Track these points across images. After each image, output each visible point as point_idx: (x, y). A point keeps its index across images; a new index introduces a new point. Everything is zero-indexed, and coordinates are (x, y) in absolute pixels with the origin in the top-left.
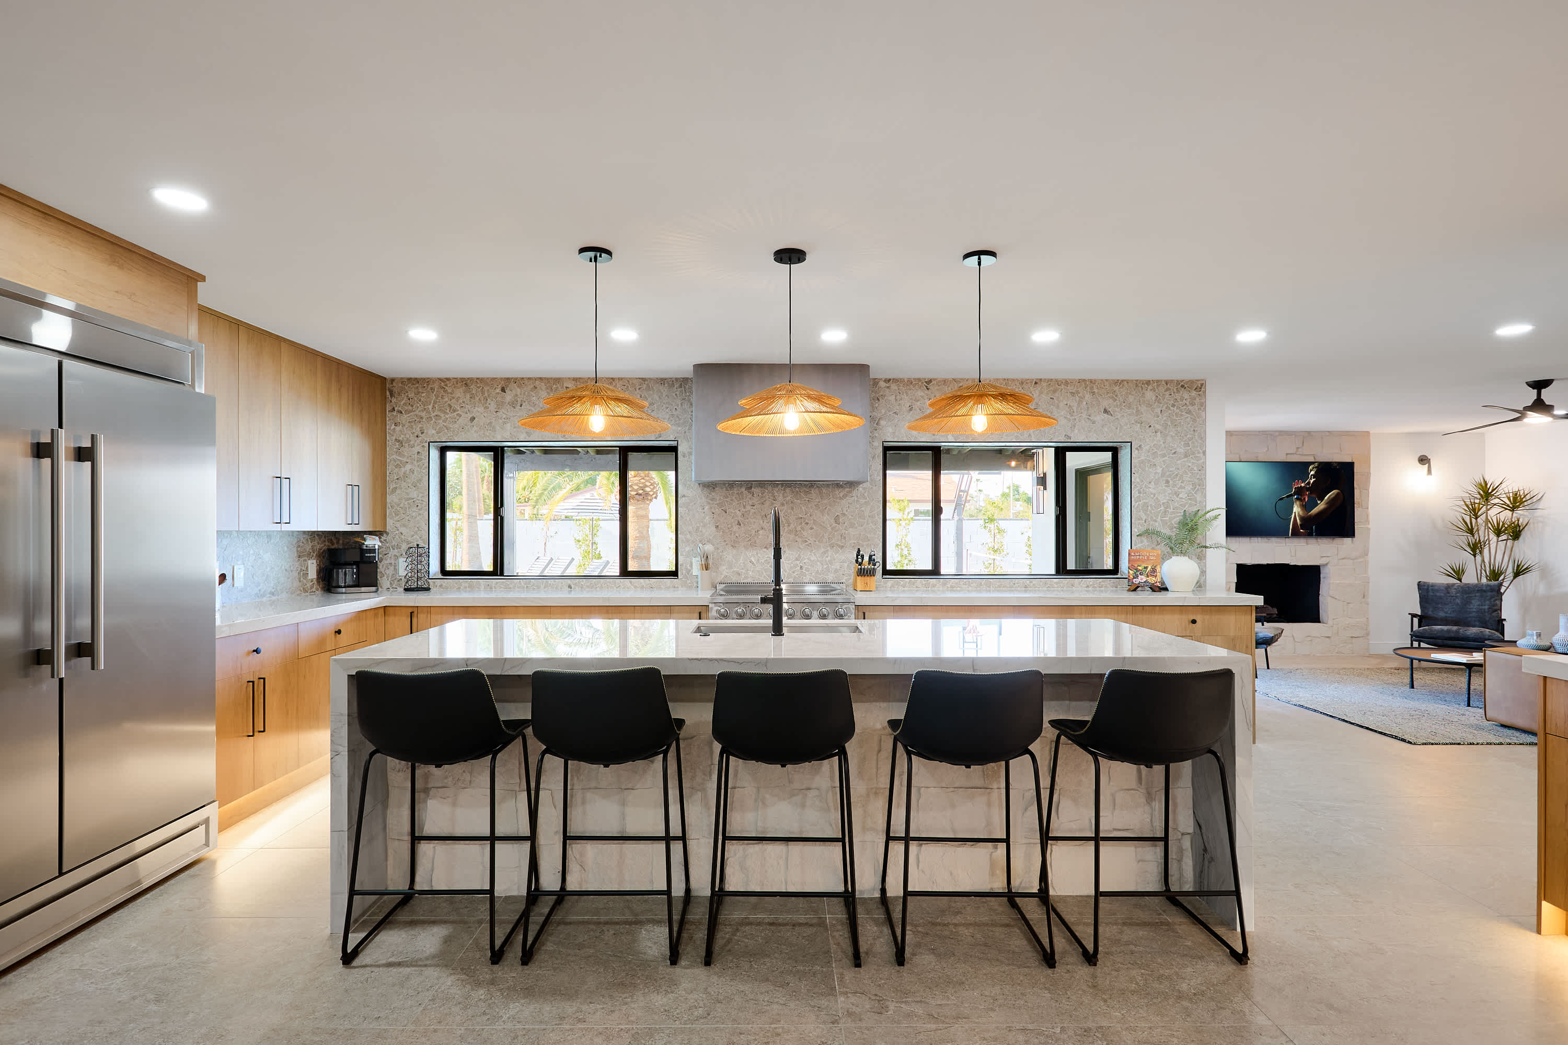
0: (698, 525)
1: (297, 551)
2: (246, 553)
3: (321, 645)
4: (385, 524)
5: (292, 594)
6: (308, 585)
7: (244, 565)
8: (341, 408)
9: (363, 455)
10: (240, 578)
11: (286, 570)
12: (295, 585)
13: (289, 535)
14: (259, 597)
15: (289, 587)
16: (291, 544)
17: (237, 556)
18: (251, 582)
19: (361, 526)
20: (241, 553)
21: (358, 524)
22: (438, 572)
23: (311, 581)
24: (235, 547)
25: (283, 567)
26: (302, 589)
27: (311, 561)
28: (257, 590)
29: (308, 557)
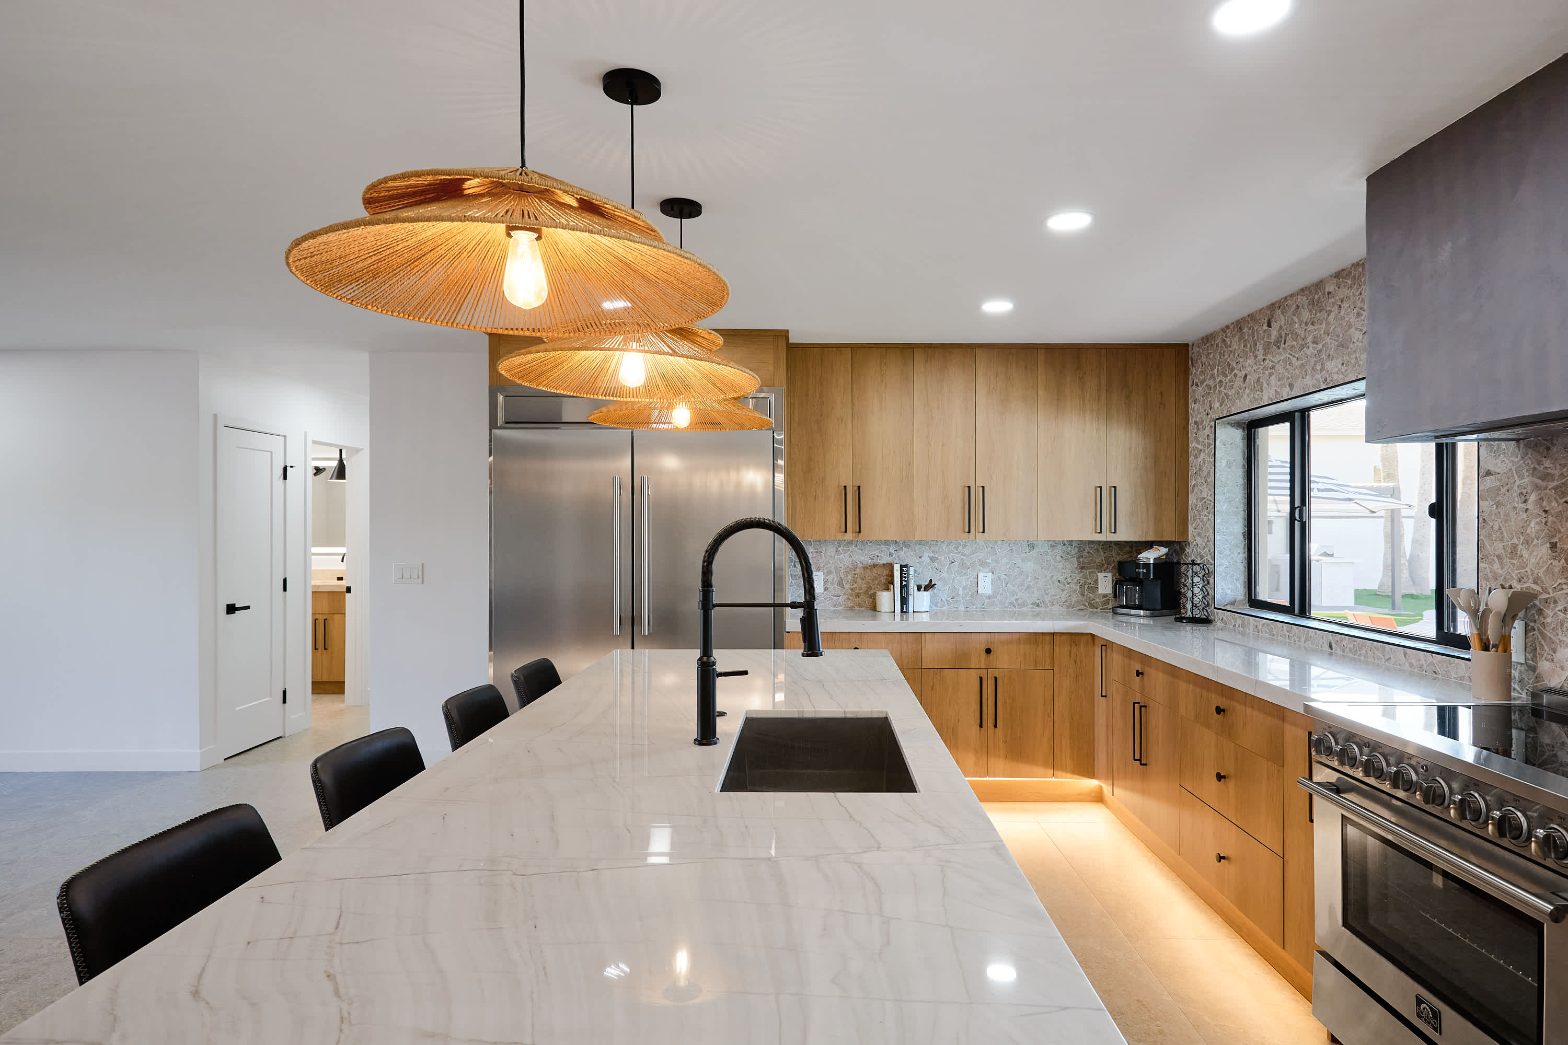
0: (1515, 541)
1: (1079, 562)
2: (997, 562)
3: (960, 660)
4: (1185, 531)
5: (1068, 607)
6: (1098, 600)
7: (993, 573)
8: (1084, 402)
9: (1130, 449)
10: (986, 584)
11: (1059, 581)
12: (1075, 598)
13: (1064, 545)
14: (1015, 607)
15: (1064, 600)
16: (1068, 553)
17: (984, 564)
18: (1004, 590)
19: (1124, 535)
20: (990, 561)
21: (1115, 532)
22: (1243, 600)
23: (1105, 596)
24: (981, 555)
25: (1054, 578)
26: (1087, 604)
27: (1103, 574)
28: (1013, 599)
29: (1097, 569)
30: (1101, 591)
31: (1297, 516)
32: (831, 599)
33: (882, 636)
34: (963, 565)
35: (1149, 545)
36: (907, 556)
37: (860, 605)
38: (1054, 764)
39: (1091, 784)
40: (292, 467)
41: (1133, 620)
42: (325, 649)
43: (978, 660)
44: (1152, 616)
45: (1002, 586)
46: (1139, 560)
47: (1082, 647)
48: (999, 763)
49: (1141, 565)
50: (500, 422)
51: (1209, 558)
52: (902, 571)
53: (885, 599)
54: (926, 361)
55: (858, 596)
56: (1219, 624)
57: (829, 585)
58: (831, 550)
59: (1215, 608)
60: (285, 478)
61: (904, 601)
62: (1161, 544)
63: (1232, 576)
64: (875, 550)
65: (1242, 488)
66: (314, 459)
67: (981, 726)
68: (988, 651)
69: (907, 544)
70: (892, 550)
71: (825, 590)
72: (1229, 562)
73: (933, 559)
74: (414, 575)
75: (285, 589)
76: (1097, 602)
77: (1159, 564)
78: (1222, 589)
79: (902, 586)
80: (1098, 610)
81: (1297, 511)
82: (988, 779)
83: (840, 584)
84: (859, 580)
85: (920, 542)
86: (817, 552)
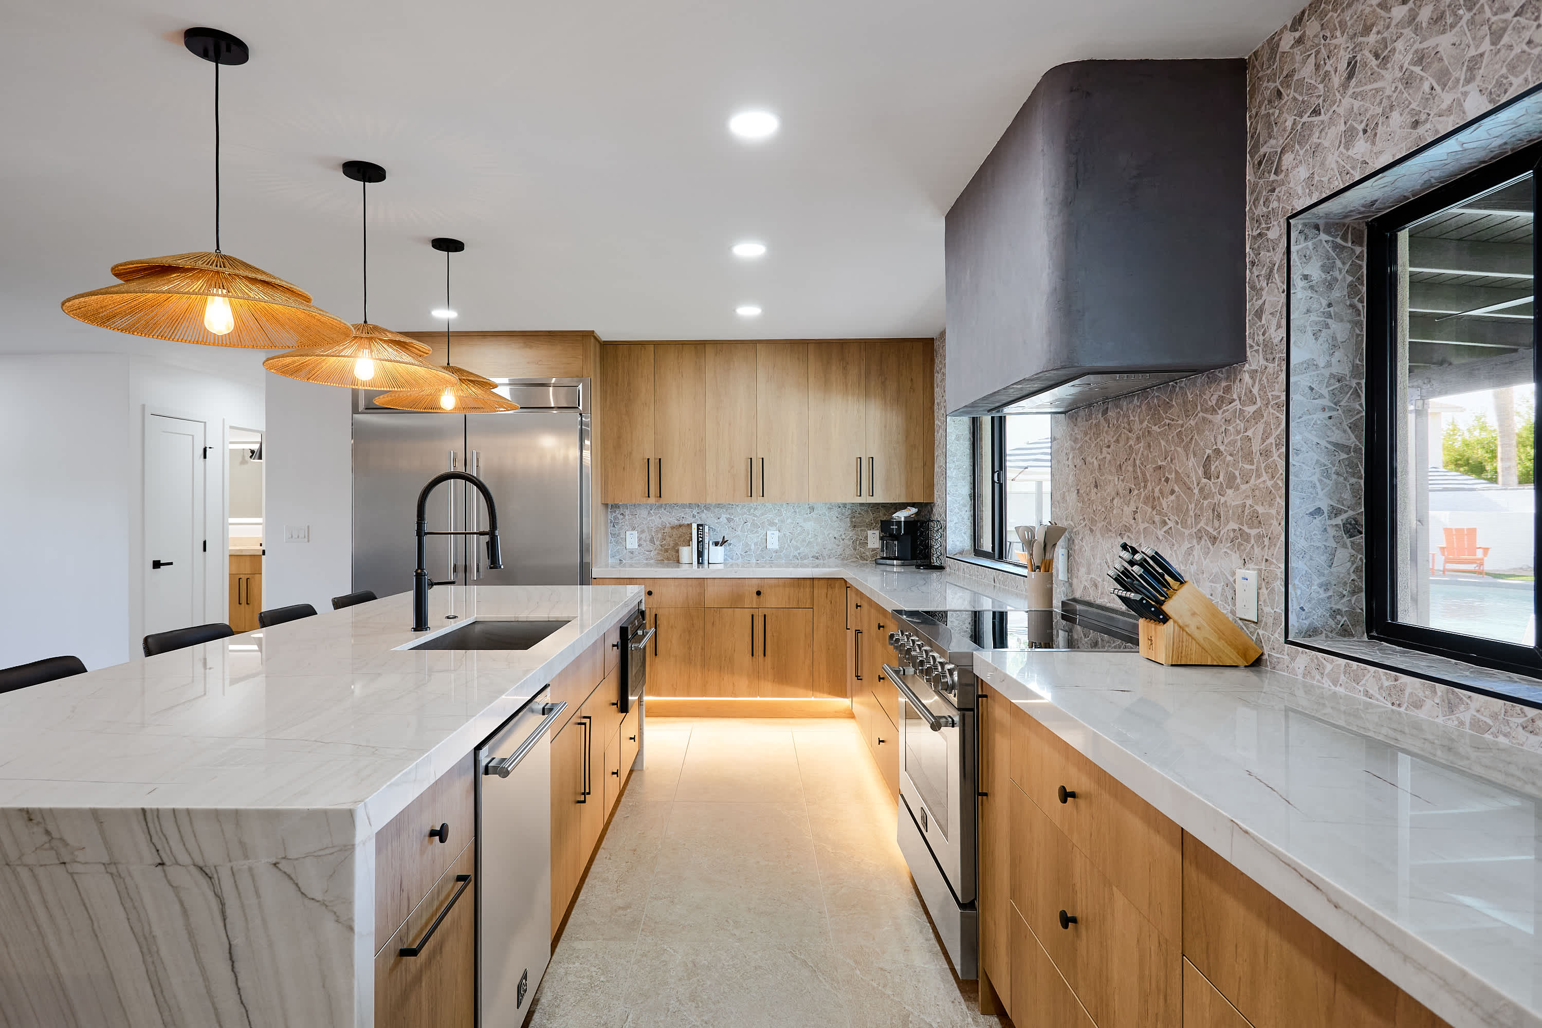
1: (852, 522)
2: (783, 521)
3: (736, 601)
4: (932, 494)
5: (843, 559)
6: (868, 554)
7: (779, 531)
8: (846, 386)
9: (885, 427)
10: (773, 542)
11: (835, 538)
12: (848, 552)
13: (839, 507)
14: (798, 559)
15: (839, 553)
16: (843, 514)
17: (772, 524)
18: (789, 545)
19: (879, 498)
20: (777, 521)
21: (872, 496)
22: (969, 551)
23: (873, 550)
24: (770, 516)
25: (831, 535)
26: (858, 557)
27: (872, 532)
28: (796, 553)
29: (867, 527)
30: (870, 545)
31: (996, 479)
32: (644, 554)
33: (672, 581)
34: (754, 525)
35: (903, 506)
36: (707, 518)
37: (668, 559)
38: (813, 686)
39: (843, 703)
40: (210, 448)
41: (888, 568)
42: (247, 604)
43: (751, 600)
44: (903, 565)
45: (787, 542)
46: (893, 518)
47: (837, 589)
48: (768, 686)
49: (894, 523)
50: (361, 407)
51: (943, 515)
52: (698, 529)
53: (688, 553)
54: (716, 355)
55: (666, 551)
56: (948, 569)
57: (642, 542)
58: (644, 513)
59: (947, 557)
60: (205, 457)
61: (700, 554)
62: (913, 505)
63: (961, 530)
64: (680, 513)
65: (969, 457)
66: (231, 443)
67: (753, 655)
68: (759, 593)
69: (707, 508)
70: (695, 512)
71: (639, 546)
72: (958, 519)
73: (729, 520)
74: (302, 535)
75: (205, 550)
76: (867, 555)
77: (908, 523)
78: (953, 541)
79: (698, 542)
80: (868, 562)
81: (996, 475)
82: (758, 699)
83: (652, 541)
84: (667, 537)
85: (719, 506)
86: (632, 515)
